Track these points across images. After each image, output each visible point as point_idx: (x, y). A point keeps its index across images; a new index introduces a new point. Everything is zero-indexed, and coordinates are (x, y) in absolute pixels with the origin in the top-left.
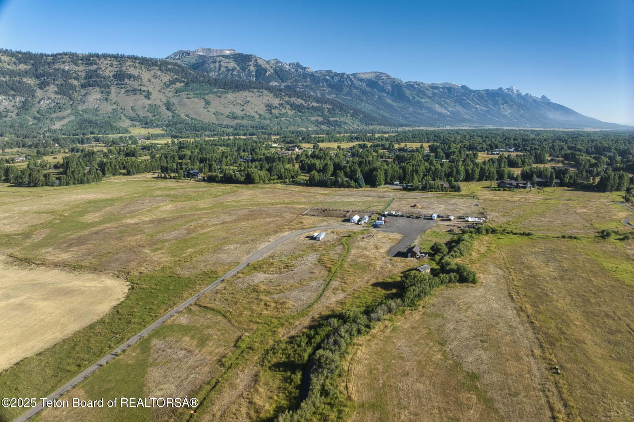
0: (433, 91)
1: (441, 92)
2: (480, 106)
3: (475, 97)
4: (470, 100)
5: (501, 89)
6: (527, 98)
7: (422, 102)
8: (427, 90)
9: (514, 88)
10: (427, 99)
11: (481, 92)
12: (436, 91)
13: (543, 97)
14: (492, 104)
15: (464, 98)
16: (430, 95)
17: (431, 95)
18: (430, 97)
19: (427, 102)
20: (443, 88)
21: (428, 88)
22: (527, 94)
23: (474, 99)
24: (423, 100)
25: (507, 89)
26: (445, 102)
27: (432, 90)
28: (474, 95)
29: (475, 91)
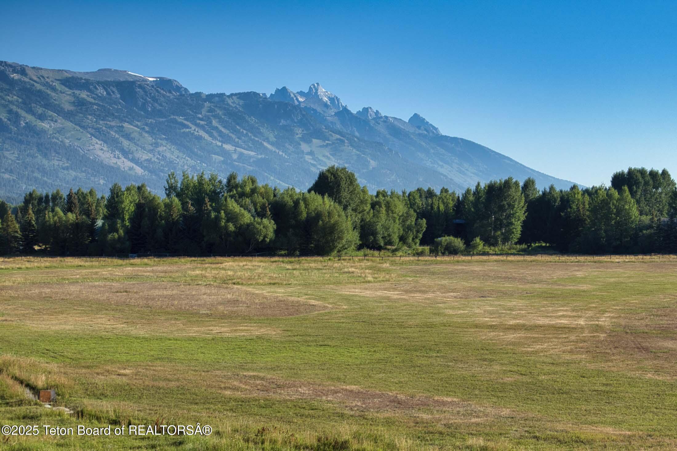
0: (74, 95)
1: (101, 98)
2: (237, 145)
3: (216, 116)
4: (202, 127)
5: (283, 92)
6: (372, 123)
7: (44, 131)
8: (54, 89)
9: (322, 91)
10: (61, 122)
11: (230, 101)
12: (84, 95)
13: (416, 119)
14: (272, 138)
15: (180, 119)
16: (68, 107)
17: (72, 108)
18: (68, 115)
19: (60, 131)
20: (106, 85)
21: (57, 84)
22: (366, 110)
23: (215, 123)
24: (45, 125)
25: (301, 93)
26: (120, 130)
27: (70, 92)
28: (210, 111)
29: (210, 97)
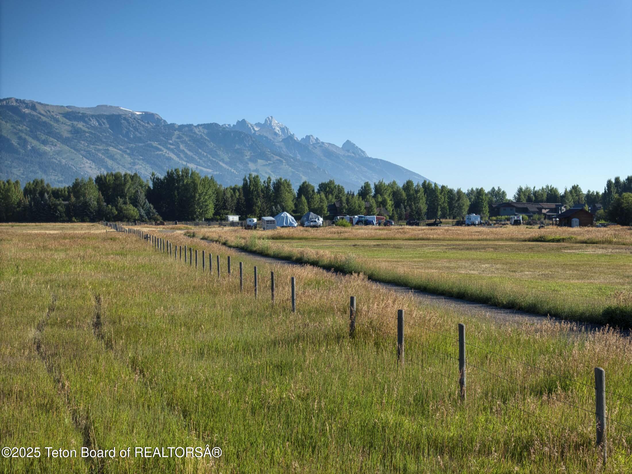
0: (73, 126)
1: (94, 128)
2: (198, 164)
3: (183, 142)
4: (172, 150)
5: (243, 123)
6: (310, 148)
7: (45, 153)
8: (57, 121)
9: (275, 122)
10: (60, 146)
11: (196, 130)
12: (80, 125)
13: (348, 145)
14: (227, 159)
15: (155, 144)
16: (66, 135)
17: (69, 135)
18: (65, 141)
19: (59, 153)
20: (98, 117)
21: (59, 117)
22: (308, 137)
23: (182, 147)
24: (47, 148)
25: (258, 125)
26: (106, 152)
27: (69, 123)
28: (179, 137)
29: (182, 127)
